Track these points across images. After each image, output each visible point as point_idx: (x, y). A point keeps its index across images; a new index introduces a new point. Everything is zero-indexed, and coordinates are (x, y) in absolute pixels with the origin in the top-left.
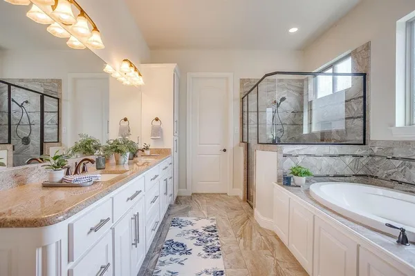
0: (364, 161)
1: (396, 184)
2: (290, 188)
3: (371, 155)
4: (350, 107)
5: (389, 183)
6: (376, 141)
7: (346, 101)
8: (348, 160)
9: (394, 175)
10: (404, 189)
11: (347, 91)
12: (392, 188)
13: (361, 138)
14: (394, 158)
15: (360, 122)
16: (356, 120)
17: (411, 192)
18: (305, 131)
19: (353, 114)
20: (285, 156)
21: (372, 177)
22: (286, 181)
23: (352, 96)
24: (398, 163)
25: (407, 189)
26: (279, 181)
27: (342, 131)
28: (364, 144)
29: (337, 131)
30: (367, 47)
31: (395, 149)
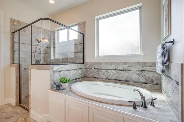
0: (84, 70)
1: (95, 79)
2: (61, 91)
3: (86, 68)
4: (77, 47)
5: (93, 79)
6: (88, 62)
7: (75, 45)
8: (80, 71)
9: (95, 75)
10: (98, 80)
11: (75, 40)
12: (94, 80)
13: (82, 61)
14: (95, 69)
15: (82, 54)
16: (80, 53)
17: (101, 81)
18: (52, 58)
19: (78, 51)
20: (54, 72)
21: (86, 77)
22: (58, 88)
23: (78, 42)
24: (96, 71)
25: (99, 80)
26: (52, 88)
27: (73, 58)
28: (83, 64)
29: (71, 58)
30: (84, 23)
31: (95, 65)
